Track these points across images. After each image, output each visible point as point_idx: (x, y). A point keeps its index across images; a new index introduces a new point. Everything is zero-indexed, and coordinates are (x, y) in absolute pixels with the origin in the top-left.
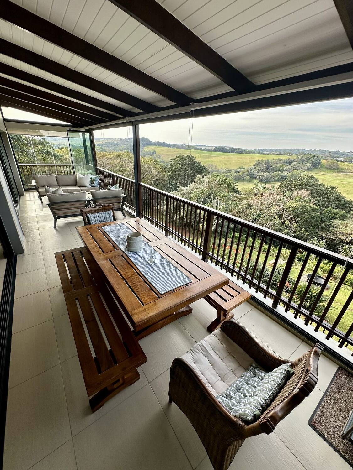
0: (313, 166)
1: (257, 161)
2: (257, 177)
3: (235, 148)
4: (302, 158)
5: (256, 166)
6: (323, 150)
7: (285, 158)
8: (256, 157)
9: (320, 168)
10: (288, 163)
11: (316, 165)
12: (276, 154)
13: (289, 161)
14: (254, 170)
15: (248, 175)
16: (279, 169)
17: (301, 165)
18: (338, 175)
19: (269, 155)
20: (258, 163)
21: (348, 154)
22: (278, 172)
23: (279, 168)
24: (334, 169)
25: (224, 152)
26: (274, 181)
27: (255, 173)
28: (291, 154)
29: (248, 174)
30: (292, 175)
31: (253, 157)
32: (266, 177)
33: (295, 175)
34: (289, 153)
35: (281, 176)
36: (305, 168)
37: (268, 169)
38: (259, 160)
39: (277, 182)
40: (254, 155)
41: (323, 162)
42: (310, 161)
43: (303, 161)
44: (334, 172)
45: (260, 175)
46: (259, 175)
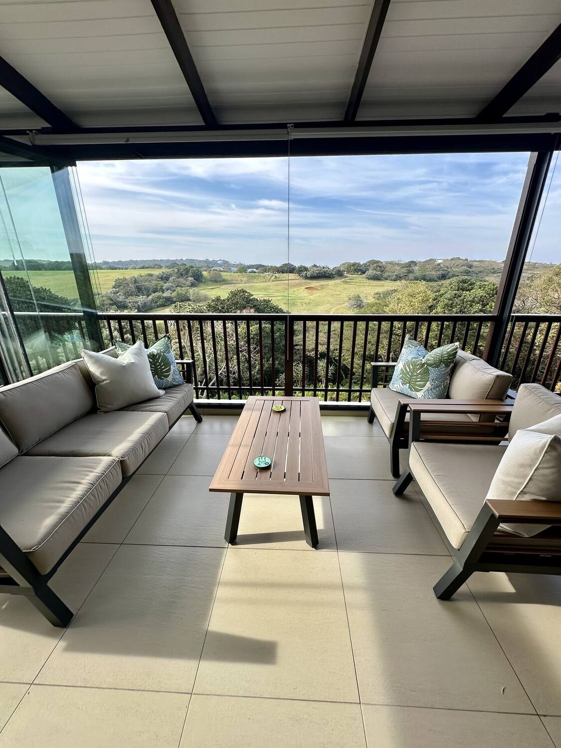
0: (196, 280)
1: (116, 280)
2: (129, 304)
3: (59, 261)
4: (178, 270)
5: (118, 288)
6: (191, 260)
7: (157, 272)
8: (111, 274)
9: (205, 282)
10: (165, 278)
11: (198, 279)
12: (138, 267)
13: (165, 275)
14: (118, 294)
15: (112, 305)
16: (156, 289)
17: (181, 280)
18: (227, 287)
19: (127, 269)
20: (119, 284)
21: (218, 262)
22: (157, 294)
23: (155, 287)
24: (220, 281)
25: (40, 269)
26: (158, 307)
27: (122, 299)
28: (161, 267)
29: (111, 302)
30: (178, 294)
31: (104, 275)
32: (143, 302)
33: (182, 294)
34: (156, 265)
35: (164, 298)
36: (188, 283)
37: (139, 290)
38: (119, 279)
39: (163, 308)
40: (102, 271)
41: (205, 273)
42: (190, 274)
43: (182, 275)
44: (221, 285)
45: (133, 301)
46: (131, 301)
